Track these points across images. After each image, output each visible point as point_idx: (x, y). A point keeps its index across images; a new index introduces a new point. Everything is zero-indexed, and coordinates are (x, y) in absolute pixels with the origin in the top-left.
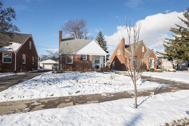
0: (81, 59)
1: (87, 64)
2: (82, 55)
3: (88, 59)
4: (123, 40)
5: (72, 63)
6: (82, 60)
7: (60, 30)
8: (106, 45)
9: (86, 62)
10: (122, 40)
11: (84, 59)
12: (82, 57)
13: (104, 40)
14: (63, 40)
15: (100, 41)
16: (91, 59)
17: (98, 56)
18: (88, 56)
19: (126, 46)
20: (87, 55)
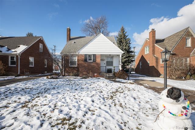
0: (85, 60)
1: (93, 67)
2: (86, 55)
3: (95, 61)
4: (153, 32)
5: (76, 66)
6: (87, 61)
7: (68, 28)
8: (131, 43)
9: (92, 64)
10: (151, 33)
11: (89, 60)
12: (86, 58)
13: (127, 38)
14: (70, 39)
15: (122, 39)
16: (98, 60)
17: (110, 55)
18: (95, 56)
19: (158, 41)
20: (93, 55)
